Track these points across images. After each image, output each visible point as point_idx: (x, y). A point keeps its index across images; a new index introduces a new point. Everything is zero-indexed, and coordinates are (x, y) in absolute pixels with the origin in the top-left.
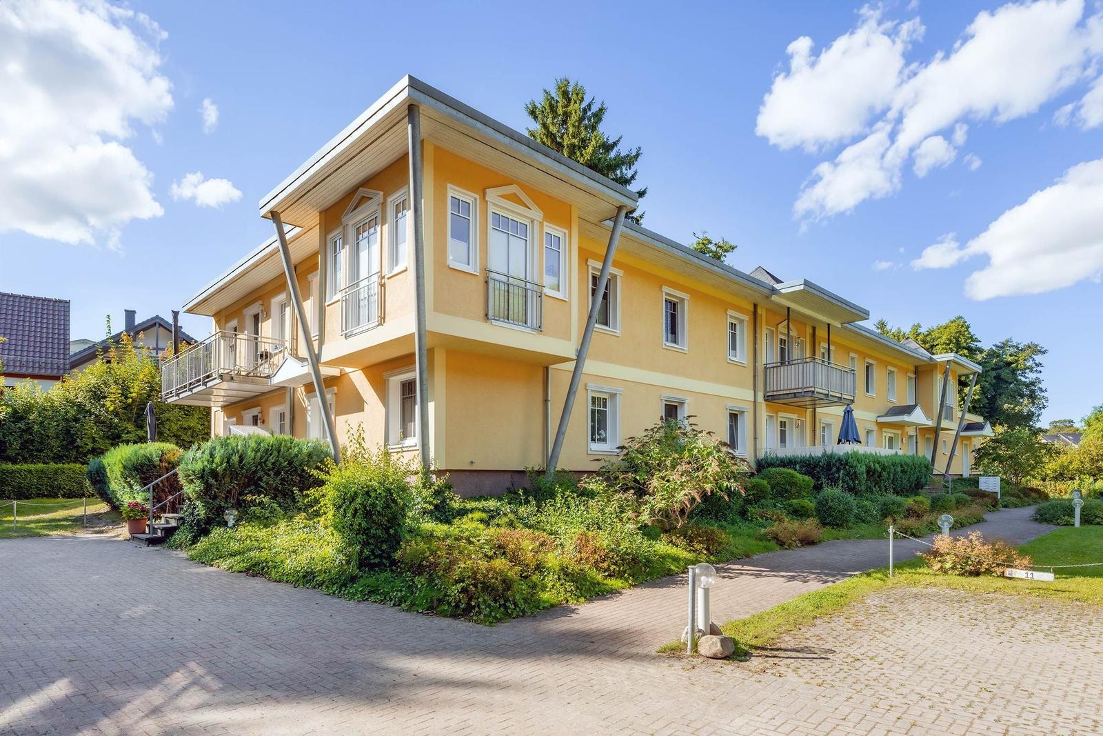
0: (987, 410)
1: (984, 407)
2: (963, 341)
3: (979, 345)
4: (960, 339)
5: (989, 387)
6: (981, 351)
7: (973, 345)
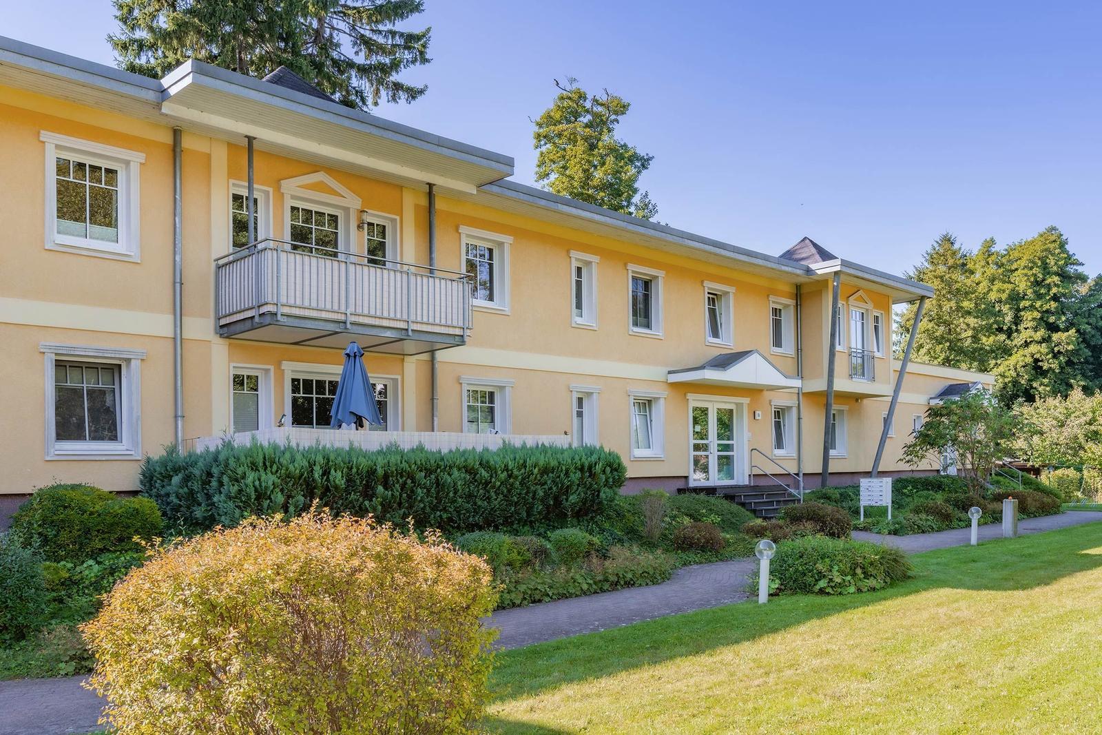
0: (1091, 367)
1: (1087, 362)
2: (1053, 263)
3: (1080, 269)
4: (1048, 261)
5: (1093, 332)
6: (1083, 279)
7: (1071, 269)
